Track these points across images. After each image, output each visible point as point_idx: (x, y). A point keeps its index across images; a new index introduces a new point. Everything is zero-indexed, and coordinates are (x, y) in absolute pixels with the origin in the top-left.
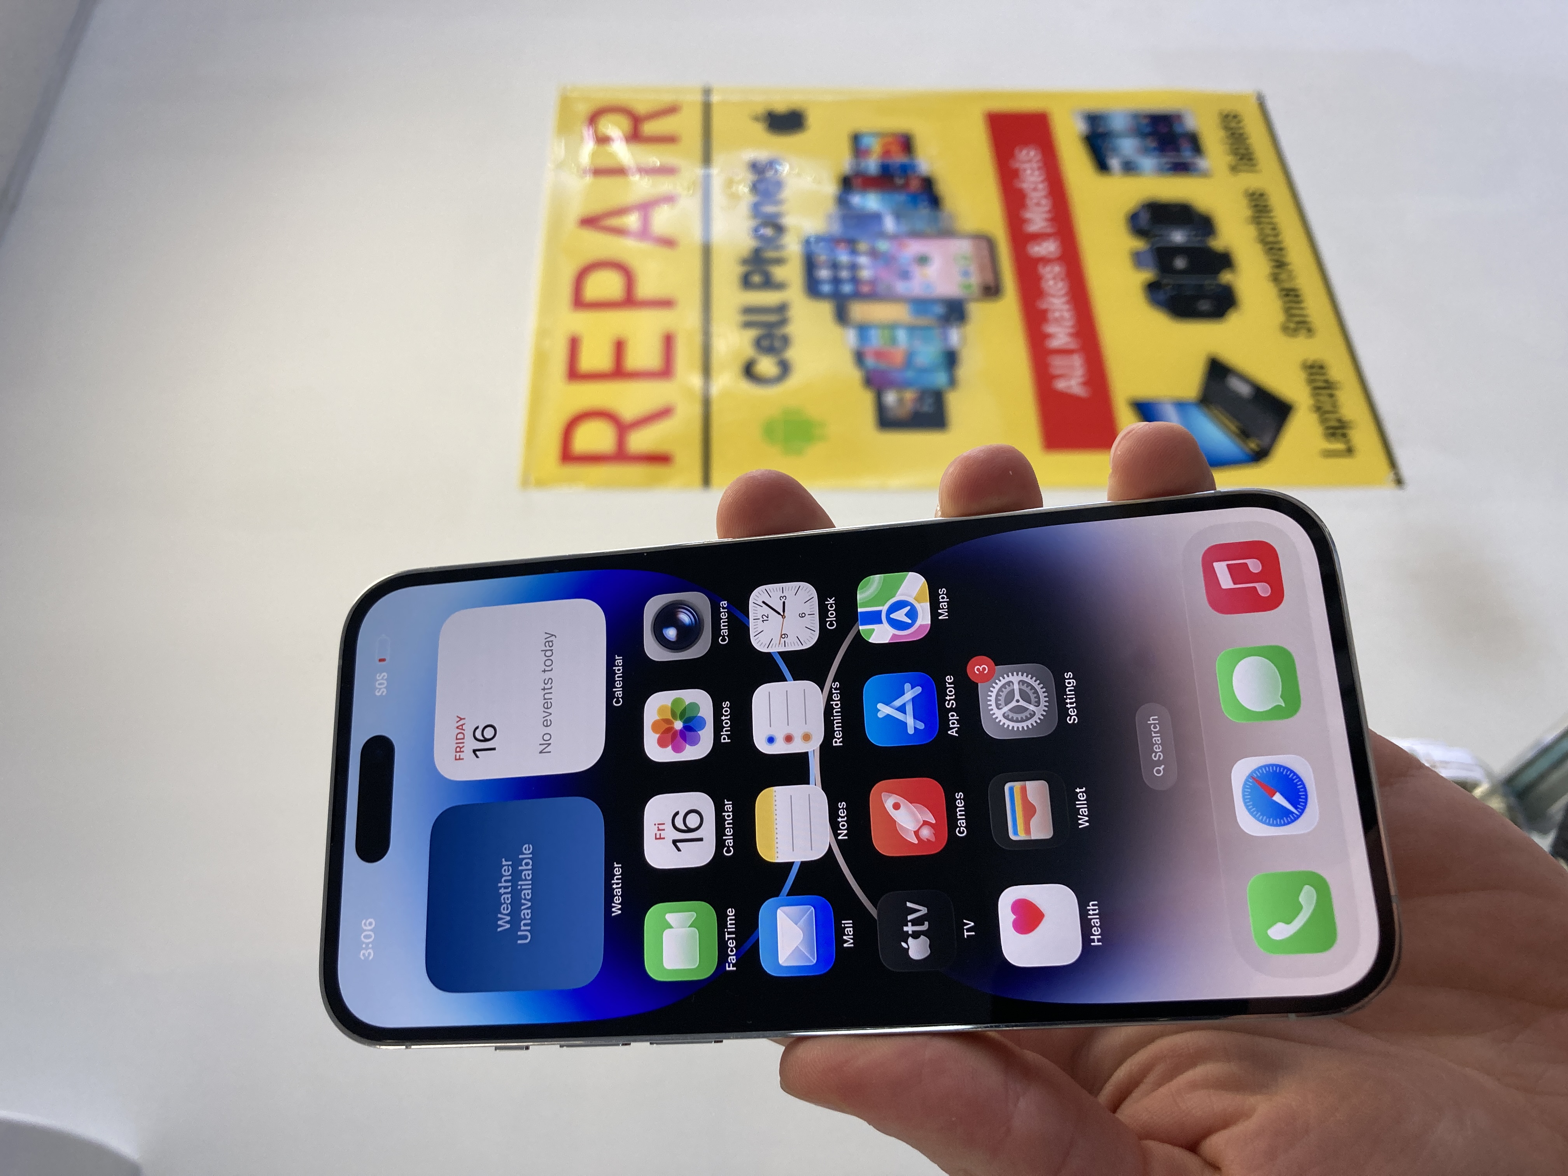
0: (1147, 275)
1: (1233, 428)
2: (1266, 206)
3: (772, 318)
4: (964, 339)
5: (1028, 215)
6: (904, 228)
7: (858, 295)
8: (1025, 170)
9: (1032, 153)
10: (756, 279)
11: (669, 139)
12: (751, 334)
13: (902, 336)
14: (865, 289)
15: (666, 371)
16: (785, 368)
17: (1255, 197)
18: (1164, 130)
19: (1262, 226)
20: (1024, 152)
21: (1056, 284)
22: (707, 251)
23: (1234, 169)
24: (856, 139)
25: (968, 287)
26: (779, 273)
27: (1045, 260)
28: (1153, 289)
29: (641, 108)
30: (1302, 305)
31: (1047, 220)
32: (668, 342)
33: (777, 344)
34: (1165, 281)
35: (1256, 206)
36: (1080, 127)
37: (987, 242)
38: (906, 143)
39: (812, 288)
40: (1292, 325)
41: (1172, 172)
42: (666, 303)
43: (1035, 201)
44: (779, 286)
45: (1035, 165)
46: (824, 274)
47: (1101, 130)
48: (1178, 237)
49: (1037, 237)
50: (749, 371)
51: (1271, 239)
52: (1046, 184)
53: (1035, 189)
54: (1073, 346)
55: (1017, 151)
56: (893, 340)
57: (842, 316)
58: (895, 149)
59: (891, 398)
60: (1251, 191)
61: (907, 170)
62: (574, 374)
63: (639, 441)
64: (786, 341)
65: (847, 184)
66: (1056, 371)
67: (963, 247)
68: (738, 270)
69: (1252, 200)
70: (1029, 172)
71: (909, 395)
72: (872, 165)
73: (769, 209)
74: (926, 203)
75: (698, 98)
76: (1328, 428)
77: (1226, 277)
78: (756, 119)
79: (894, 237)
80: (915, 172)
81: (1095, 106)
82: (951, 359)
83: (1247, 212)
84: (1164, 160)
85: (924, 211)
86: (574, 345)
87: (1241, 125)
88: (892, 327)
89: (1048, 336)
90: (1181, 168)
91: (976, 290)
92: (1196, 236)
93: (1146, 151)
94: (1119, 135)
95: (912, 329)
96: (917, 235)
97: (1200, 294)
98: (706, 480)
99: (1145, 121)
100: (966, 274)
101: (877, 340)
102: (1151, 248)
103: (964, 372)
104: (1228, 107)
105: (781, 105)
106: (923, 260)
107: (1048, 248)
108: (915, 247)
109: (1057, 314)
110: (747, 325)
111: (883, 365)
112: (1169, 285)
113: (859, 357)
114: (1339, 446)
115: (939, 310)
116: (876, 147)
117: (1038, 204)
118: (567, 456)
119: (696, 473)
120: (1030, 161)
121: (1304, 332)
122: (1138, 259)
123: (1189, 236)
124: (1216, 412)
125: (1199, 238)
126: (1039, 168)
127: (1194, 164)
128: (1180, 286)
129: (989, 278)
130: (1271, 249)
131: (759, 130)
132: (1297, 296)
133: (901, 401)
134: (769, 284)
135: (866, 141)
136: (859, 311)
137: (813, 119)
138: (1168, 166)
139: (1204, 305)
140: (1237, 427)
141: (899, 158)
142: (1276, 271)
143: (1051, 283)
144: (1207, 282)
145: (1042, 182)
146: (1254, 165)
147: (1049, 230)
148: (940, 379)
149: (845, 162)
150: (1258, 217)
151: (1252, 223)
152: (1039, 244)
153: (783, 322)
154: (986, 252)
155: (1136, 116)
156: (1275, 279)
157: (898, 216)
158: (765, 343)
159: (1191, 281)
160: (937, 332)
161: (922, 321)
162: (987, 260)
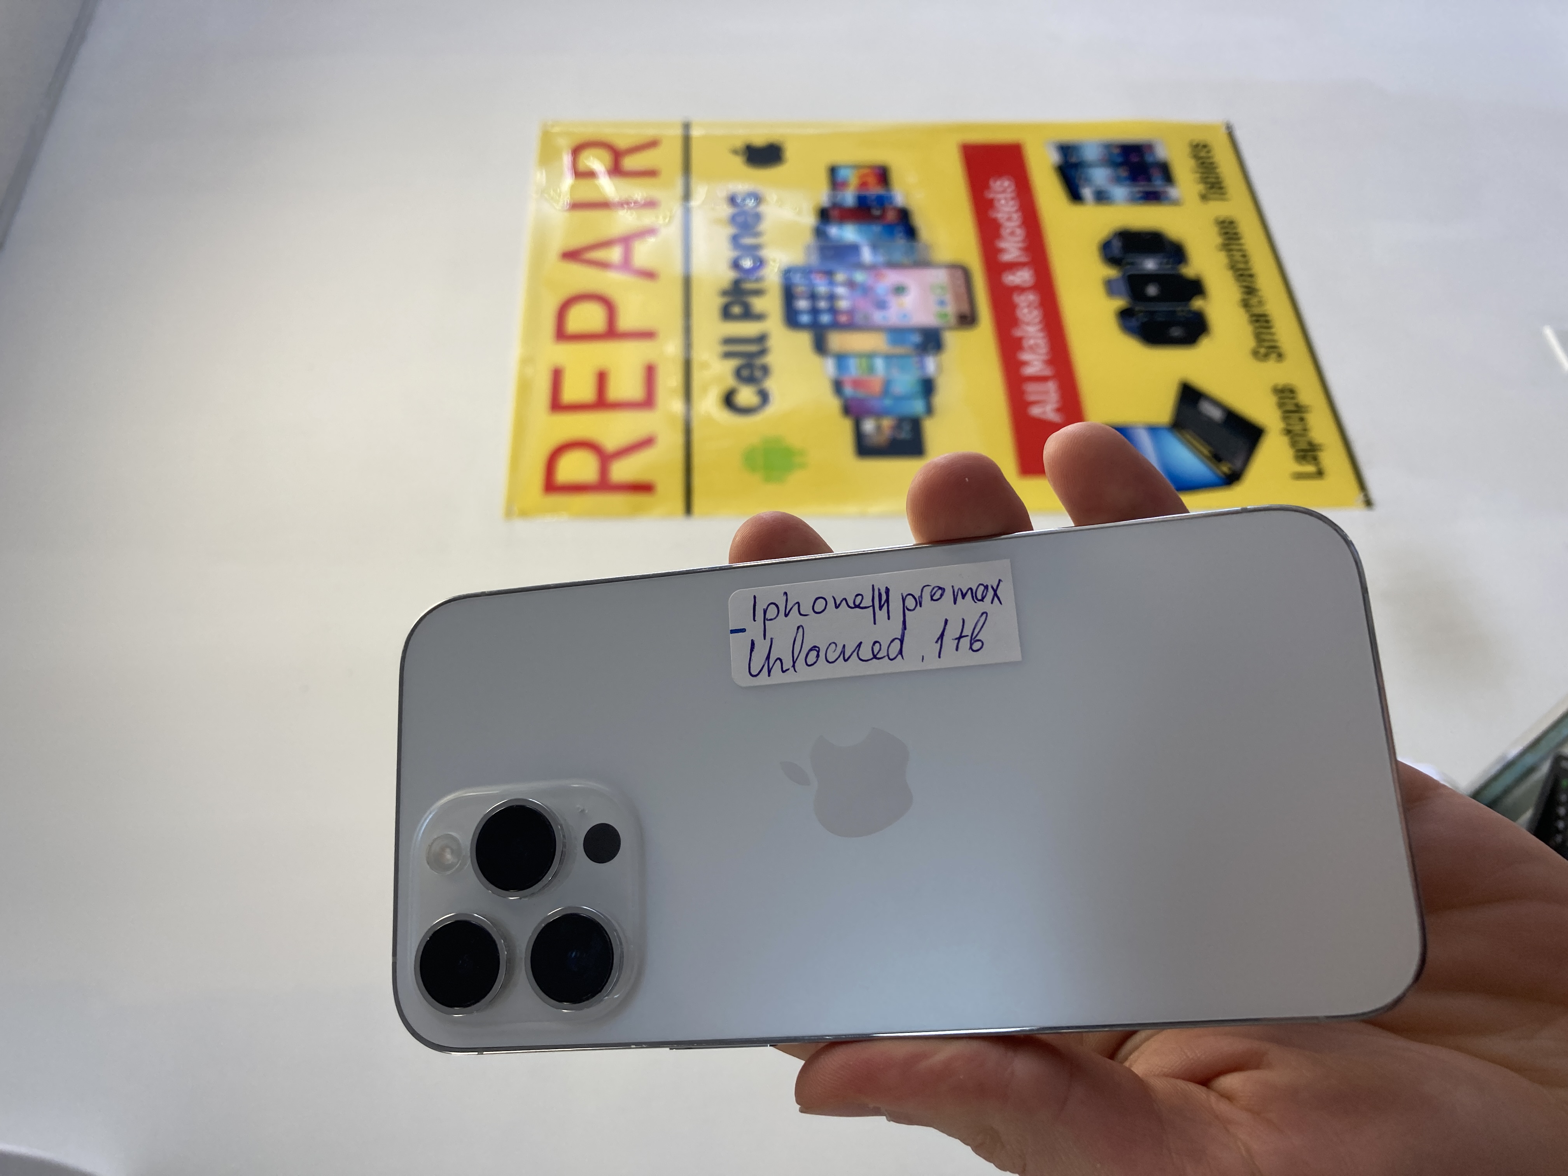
0: (1119, 303)
1: (1206, 452)
2: (1236, 234)
3: (752, 348)
4: (939, 368)
5: (1002, 245)
6: (881, 259)
7: (836, 326)
8: (999, 200)
9: (1006, 183)
10: (736, 310)
11: (650, 173)
12: (732, 364)
13: (879, 364)
14: (843, 319)
15: (648, 402)
16: (764, 397)
17: (1226, 225)
18: (1135, 159)
19: (1232, 253)
20: (998, 183)
21: (1030, 312)
22: (687, 283)
23: (1204, 197)
24: (833, 171)
25: (945, 315)
26: (758, 304)
27: (1020, 289)
28: (1124, 315)
29: (622, 143)
30: (1273, 330)
31: (1021, 249)
32: (650, 372)
33: (758, 374)
34: (1137, 308)
35: (1226, 233)
36: (1054, 158)
37: (962, 271)
38: (883, 175)
39: (791, 319)
40: (1263, 351)
41: (1141, 202)
42: (647, 335)
43: (1008, 231)
44: (759, 317)
45: (1009, 196)
46: (802, 304)
47: (1074, 160)
48: (1150, 265)
49: (1012, 266)
50: (729, 400)
51: (1241, 266)
52: (1020, 214)
53: (1009, 219)
54: (1048, 372)
55: (991, 183)
56: (871, 369)
57: (820, 347)
58: (872, 180)
59: (869, 426)
60: (1221, 219)
61: (883, 202)
62: (557, 405)
63: (621, 471)
64: (766, 370)
65: (825, 215)
66: (1031, 398)
67: (939, 277)
68: (718, 302)
69: (1222, 228)
70: (1003, 202)
71: (887, 423)
72: (849, 198)
73: (748, 241)
74: (901, 235)
75: (678, 132)
76: (1298, 451)
77: (1197, 304)
78: (735, 152)
79: (872, 268)
80: (891, 203)
81: (1068, 137)
82: (928, 387)
83: (1219, 240)
84: (1137, 189)
85: (900, 242)
86: (557, 376)
87: (1210, 155)
88: (870, 356)
89: (1024, 363)
90: (1152, 197)
91: (952, 320)
92: (1167, 263)
93: (1118, 180)
94: (1091, 165)
95: (888, 358)
96: (892, 265)
97: (1172, 320)
98: (688, 509)
99: (1116, 151)
100: (942, 303)
101: (855, 369)
102: (1123, 276)
103: (942, 398)
104: (1199, 137)
105: (760, 139)
106: (899, 290)
107: (1023, 277)
108: (893, 277)
109: (1032, 342)
110: (728, 355)
111: (861, 394)
112: (1141, 311)
113: (838, 386)
114: (1310, 468)
115: (916, 339)
116: (852, 179)
117: (1012, 233)
118: (551, 486)
119: (679, 503)
120: (1004, 191)
121: (1274, 356)
122: (1110, 287)
123: (1161, 264)
124: (1188, 437)
125: (1169, 266)
126: (1013, 199)
127: (1165, 192)
128: (1152, 313)
129: (965, 308)
130: (1242, 275)
131: (738, 163)
132: (1267, 321)
133: (879, 428)
134: (748, 315)
135: (843, 174)
136: (837, 341)
137: (790, 152)
138: (1139, 195)
139: (1176, 332)
140: (1210, 452)
141: (875, 190)
142: (1246, 297)
143: (1026, 311)
144: (1179, 308)
145: (1017, 211)
146: (1223, 194)
147: (1024, 259)
148: (917, 406)
149: (822, 196)
150: (1228, 245)
151: (1221, 250)
152: (1014, 274)
153: (763, 352)
154: (961, 282)
155: (1108, 147)
156: (1246, 304)
157: (874, 247)
158: (745, 373)
159: (1163, 307)
160: (915, 359)
161: (899, 350)
162: (963, 290)
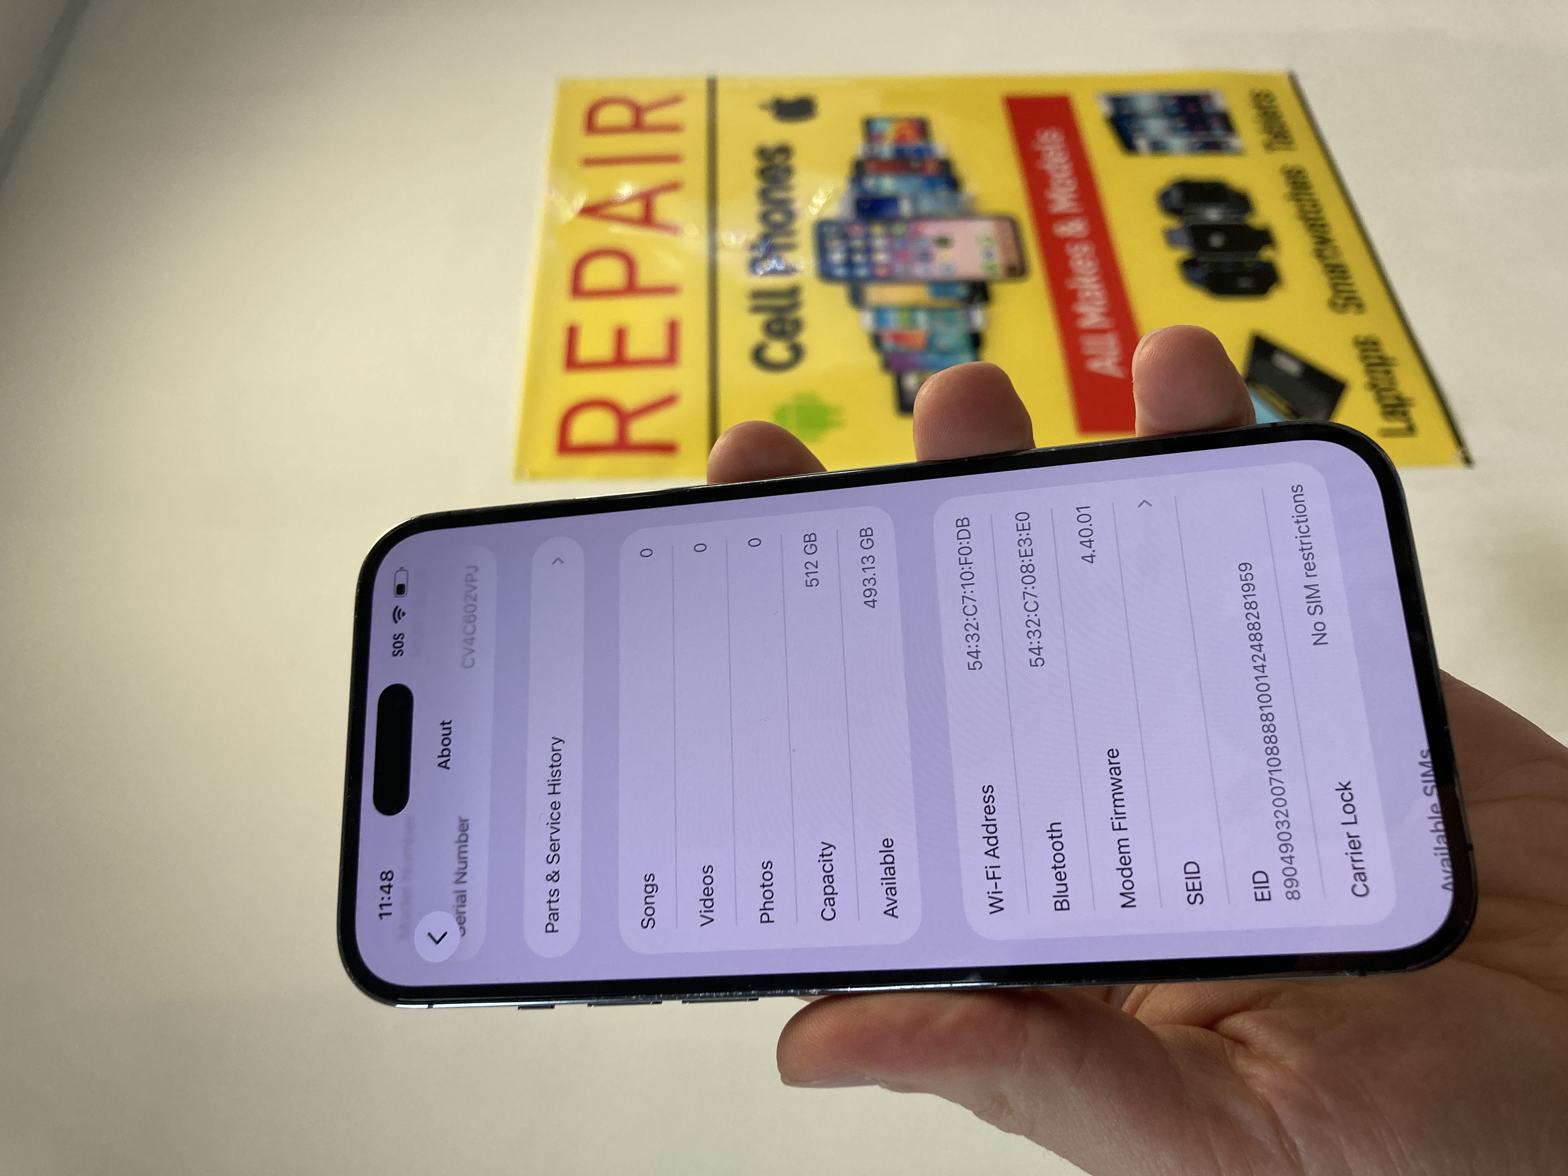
0: (1181, 253)
2: (1305, 183)
3: (784, 302)
4: (988, 320)
5: (1052, 196)
6: (921, 211)
7: (873, 279)
8: (1048, 152)
9: (1055, 135)
11: (671, 128)
12: (761, 319)
13: (922, 318)
14: (880, 272)
15: (671, 358)
16: (797, 352)
17: (1293, 174)
18: (1191, 109)
19: (1301, 203)
20: (1046, 134)
21: (1085, 263)
23: (1268, 147)
24: (869, 124)
25: (992, 268)
26: (790, 258)
27: (1072, 240)
28: (1187, 266)
29: (643, 100)
30: (1350, 281)
31: (1073, 200)
32: (673, 329)
33: (789, 328)
34: (1201, 259)
35: (1294, 183)
36: (1104, 109)
37: (1011, 224)
38: (921, 127)
39: (826, 272)
40: (1340, 301)
42: (668, 290)
43: (1059, 182)
44: (792, 271)
45: (1059, 147)
46: (837, 258)
47: (1126, 111)
48: (1213, 215)
49: (1063, 217)
50: (758, 356)
51: (1312, 216)
52: (1070, 165)
53: (1059, 171)
54: (1106, 324)
55: (1038, 132)
56: (913, 323)
57: (857, 299)
58: (910, 133)
59: (910, 382)
60: (1288, 169)
61: (923, 154)
62: (572, 363)
63: (640, 431)
64: (798, 324)
65: (861, 168)
66: (1089, 352)
67: (984, 229)
68: (746, 257)
69: (1289, 178)
70: (1052, 153)
72: (886, 150)
73: (778, 195)
74: (945, 187)
75: (703, 87)
76: (1385, 405)
77: (1266, 254)
78: (764, 106)
79: (911, 221)
80: (931, 155)
81: (1120, 88)
82: (976, 340)
83: (1285, 190)
84: (1194, 140)
85: (943, 193)
86: (572, 334)
87: (1273, 104)
88: (912, 309)
89: (1078, 316)
90: (1212, 147)
91: (1001, 270)
92: (1232, 213)
93: (1174, 131)
94: (1146, 116)
96: (936, 218)
97: (1239, 271)
99: (1172, 102)
100: (988, 255)
101: (895, 322)
102: (1185, 226)
103: (989, 352)
104: (1260, 87)
105: (790, 93)
106: (944, 242)
107: (1075, 228)
108: (936, 229)
109: (1088, 294)
110: (757, 309)
111: (902, 348)
112: (1205, 262)
113: (877, 340)
114: (1396, 425)
115: (962, 291)
116: (889, 132)
117: (1063, 185)
118: (565, 447)
120: (1052, 143)
121: (1353, 307)
122: (1171, 238)
123: (1225, 214)
124: (1264, 389)
125: (1234, 216)
126: (1062, 150)
127: (1226, 142)
128: (1218, 264)
129: (1014, 260)
130: (1313, 225)
131: (766, 117)
132: (1343, 271)
135: (879, 127)
136: (875, 294)
137: (823, 106)
138: (1197, 146)
139: (1245, 283)
140: (1284, 403)
141: (914, 143)
142: (1319, 247)
143: (1080, 262)
144: (1246, 259)
145: (1066, 163)
146: (1288, 143)
147: (1075, 210)
149: (857, 149)
150: (1296, 195)
151: (1290, 200)
152: (1066, 225)
153: (795, 306)
154: (1009, 233)
155: (1162, 97)
156: (1319, 255)
157: (915, 199)
158: (776, 327)
159: (1229, 258)
160: (959, 314)
161: (942, 303)
162: (1010, 241)
